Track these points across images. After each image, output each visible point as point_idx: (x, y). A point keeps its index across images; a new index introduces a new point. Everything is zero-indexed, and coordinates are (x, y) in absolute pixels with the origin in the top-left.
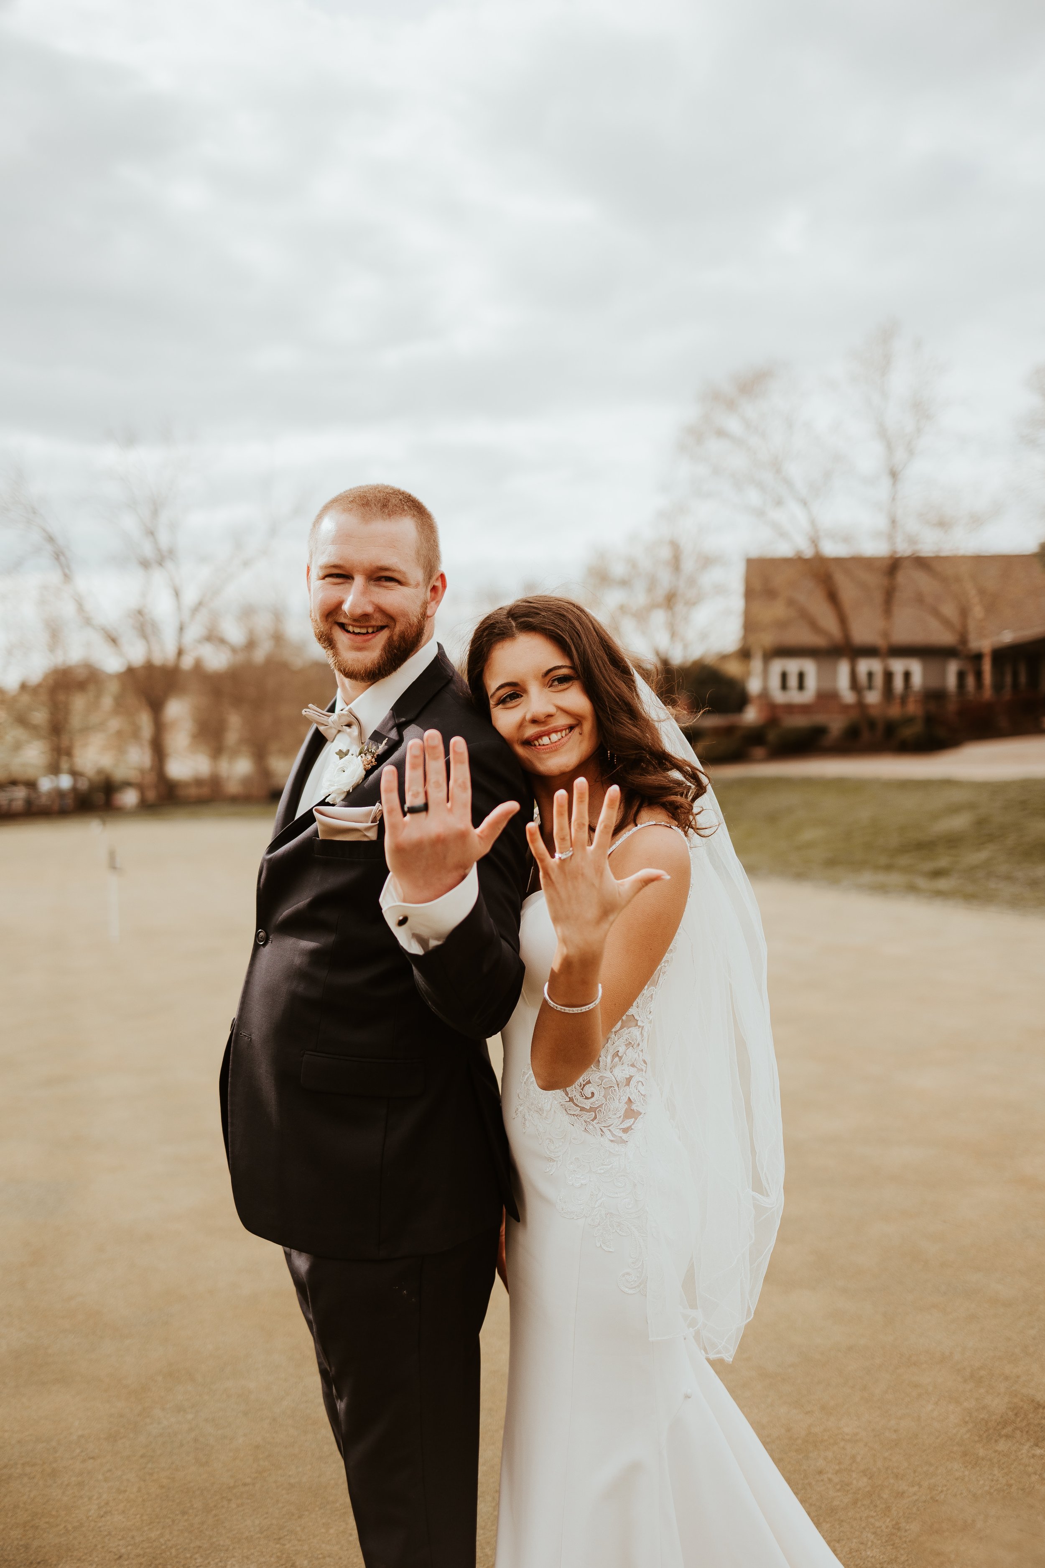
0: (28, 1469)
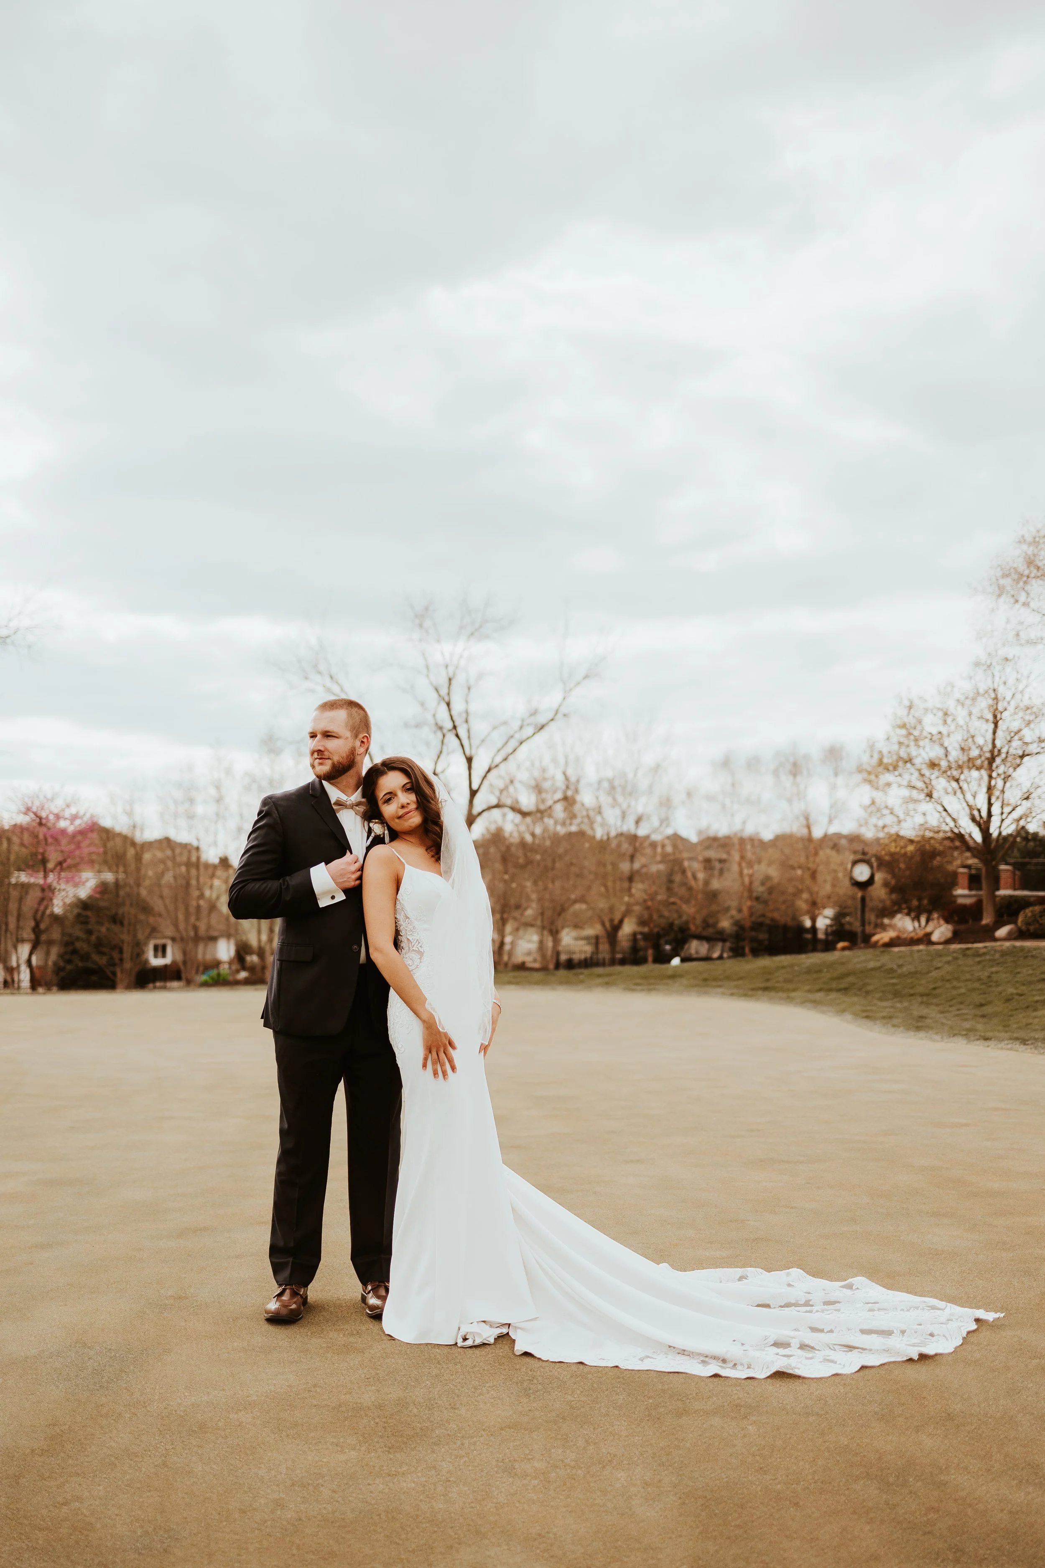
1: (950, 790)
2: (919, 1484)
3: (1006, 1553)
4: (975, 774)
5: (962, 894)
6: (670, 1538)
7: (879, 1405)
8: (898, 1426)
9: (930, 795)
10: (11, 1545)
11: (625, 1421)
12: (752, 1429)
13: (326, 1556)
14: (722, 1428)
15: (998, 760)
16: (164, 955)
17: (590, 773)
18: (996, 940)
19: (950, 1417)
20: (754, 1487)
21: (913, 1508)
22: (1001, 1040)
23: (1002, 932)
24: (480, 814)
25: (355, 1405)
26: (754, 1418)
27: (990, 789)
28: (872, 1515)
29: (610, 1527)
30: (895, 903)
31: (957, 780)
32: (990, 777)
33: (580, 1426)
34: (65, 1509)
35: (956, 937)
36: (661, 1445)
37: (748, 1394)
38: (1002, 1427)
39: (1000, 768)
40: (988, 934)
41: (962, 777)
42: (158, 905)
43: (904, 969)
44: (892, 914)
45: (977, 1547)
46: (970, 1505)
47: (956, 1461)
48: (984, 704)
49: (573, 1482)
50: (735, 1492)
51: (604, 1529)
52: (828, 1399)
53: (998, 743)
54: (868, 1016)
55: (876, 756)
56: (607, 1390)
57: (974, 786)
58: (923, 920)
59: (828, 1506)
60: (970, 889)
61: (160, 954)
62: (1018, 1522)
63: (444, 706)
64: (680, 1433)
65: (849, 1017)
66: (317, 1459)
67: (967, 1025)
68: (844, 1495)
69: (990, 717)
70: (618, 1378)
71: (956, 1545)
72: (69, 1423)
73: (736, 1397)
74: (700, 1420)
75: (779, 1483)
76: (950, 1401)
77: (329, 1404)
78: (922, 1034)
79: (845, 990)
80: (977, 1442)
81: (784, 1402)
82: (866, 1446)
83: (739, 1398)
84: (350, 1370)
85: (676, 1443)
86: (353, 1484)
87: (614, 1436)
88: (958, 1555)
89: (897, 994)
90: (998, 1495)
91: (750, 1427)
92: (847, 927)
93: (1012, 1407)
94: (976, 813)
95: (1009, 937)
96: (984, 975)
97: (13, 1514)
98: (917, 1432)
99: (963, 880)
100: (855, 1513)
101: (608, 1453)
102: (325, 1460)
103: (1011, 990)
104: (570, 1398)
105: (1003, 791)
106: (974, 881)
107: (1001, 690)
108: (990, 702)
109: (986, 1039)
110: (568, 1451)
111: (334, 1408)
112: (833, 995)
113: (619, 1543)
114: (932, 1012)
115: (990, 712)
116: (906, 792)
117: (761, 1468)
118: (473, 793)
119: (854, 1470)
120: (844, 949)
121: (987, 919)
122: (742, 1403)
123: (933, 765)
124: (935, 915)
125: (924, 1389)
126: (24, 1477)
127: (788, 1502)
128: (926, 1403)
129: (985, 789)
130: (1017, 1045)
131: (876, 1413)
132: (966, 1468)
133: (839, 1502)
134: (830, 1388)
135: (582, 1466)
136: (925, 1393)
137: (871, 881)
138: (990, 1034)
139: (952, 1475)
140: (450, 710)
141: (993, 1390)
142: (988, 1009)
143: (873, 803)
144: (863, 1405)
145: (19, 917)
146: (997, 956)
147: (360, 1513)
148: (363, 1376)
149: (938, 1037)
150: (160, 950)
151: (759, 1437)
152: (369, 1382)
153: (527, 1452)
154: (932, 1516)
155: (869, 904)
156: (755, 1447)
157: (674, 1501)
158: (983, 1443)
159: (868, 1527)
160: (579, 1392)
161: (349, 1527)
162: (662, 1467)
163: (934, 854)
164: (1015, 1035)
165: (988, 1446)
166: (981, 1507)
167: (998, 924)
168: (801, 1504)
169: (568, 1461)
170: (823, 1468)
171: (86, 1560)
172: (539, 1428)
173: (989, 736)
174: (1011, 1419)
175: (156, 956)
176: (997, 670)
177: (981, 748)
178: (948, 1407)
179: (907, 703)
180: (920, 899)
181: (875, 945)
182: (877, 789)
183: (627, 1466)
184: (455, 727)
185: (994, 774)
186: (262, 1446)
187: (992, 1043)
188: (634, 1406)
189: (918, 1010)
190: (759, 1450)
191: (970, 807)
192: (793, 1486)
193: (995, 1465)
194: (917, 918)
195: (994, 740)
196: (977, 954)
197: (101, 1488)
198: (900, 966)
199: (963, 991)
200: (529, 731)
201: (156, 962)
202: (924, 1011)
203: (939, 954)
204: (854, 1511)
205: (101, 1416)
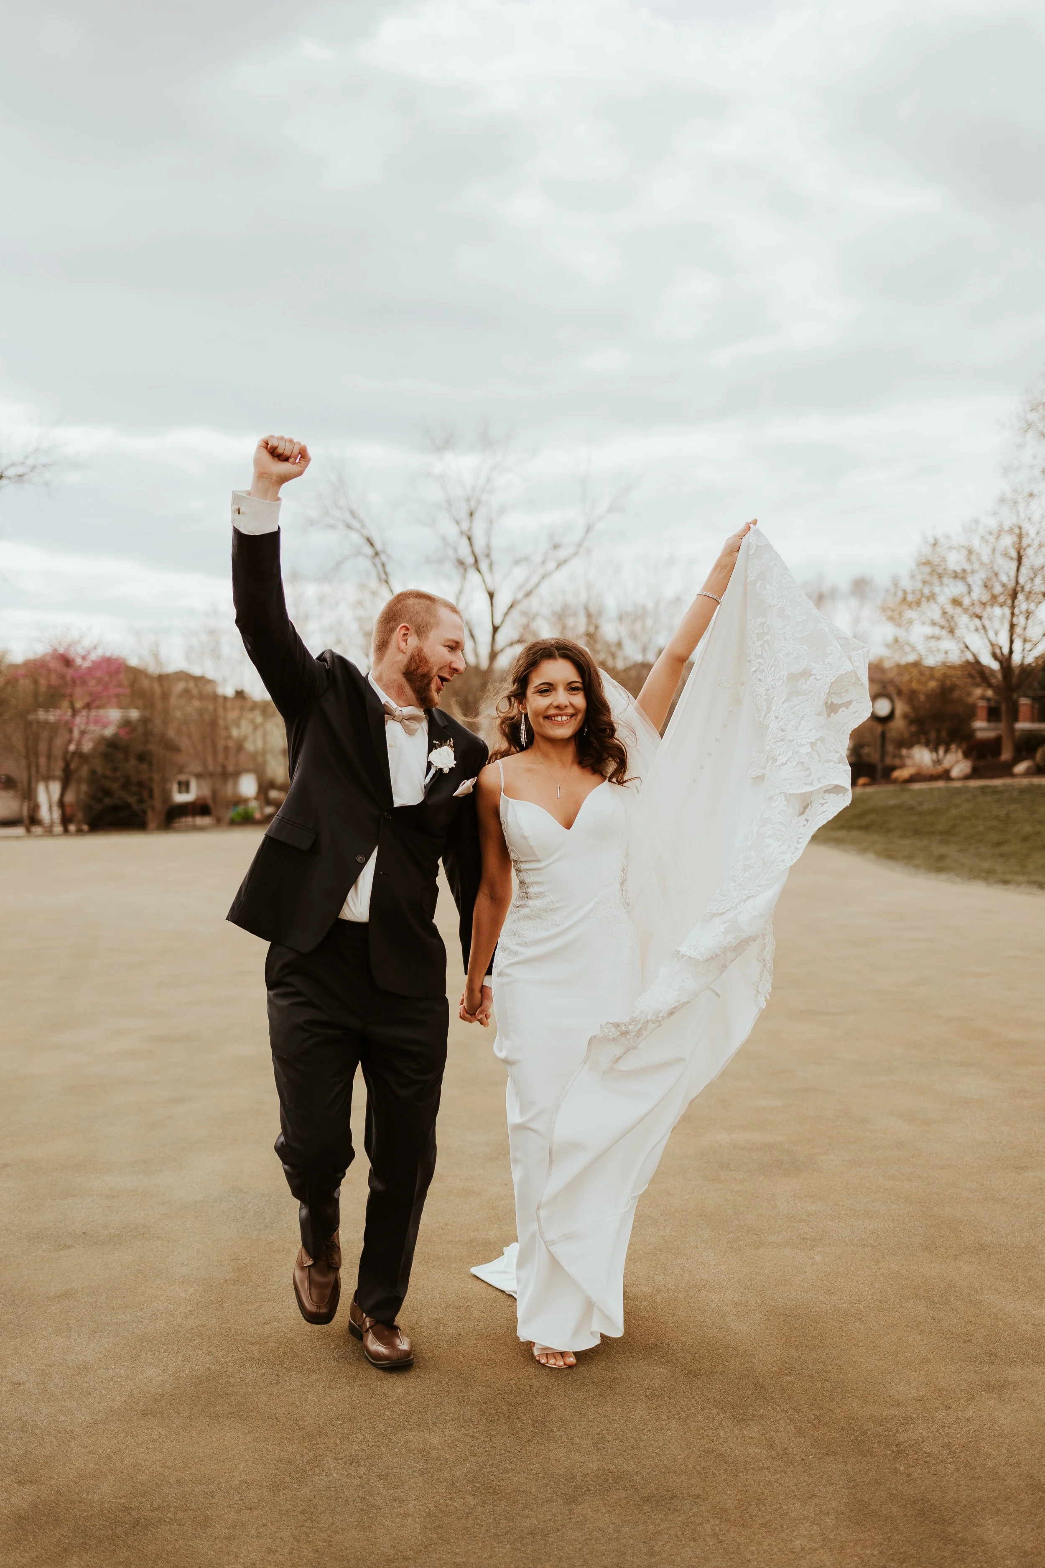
0: (180, 1514)
1: (972, 627)
2: (959, 1302)
3: (1030, 1356)
4: (997, 611)
5: (982, 728)
6: (761, 1347)
7: (923, 1237)
8: (940, 1255)
9: (952, 631)
10: (233, 1356)
11: (712, 1252)
12: (818, 1258)
13: (488, 1363)
14: (793, 1257)
15: (1021, 597)
16: (187, 791)
17: (611, 605)
18: (1012, 775)
19: (982, 1247)
20: (824, 1306)
21: (955, 1322)
22: (1019, 884)
23: (1021, 768)
24: (502, 651)
25: (483, 1241)
26: (819, 1249)
27: (1012, 626)
28: (922, 1328)
29: (711, 1339)
30: (913, 735)
31: (980, 618)
32: (1013, 614)
33: (675, 1257)
34: (267, 1327)
35: (976, 773)
36: (744, 1272)
37: (812, 1229)
38: (1026, 1255)
39: (1022, 603)
40: (1006, 770)
41: (985, 615)
42: (184, 743)
43: (925, 807)
44: (910, 746)
45: (1007, 1353)
46: (1001, 1319)
47: (988, 1283)
48: (1008, 541)
49: (675, 1302)
50: (809, 1310)
51: (707, 1340)
52: (879, 1233)
53: (1022, 580)
54: (889, 855)
55: (900, 594)
56: (693, 1226)
57: (997, 624)
58: (941, 751)
59: (886, 1321)
60: (989, 720)
61: (183, 788)
62: (1040, 1332)
63: (465, 542)
64: (759, 1262)
65: (871, 856)
66: (462, 1285)
67: (986, 865)
68: (899, 1312)
69: (1014, 555)
70: (701, 1215)
71: (990, 1351)
72: (249, 1258)
73: (803, 1231)
74: (775, 1251)
75: (845, 1302)
76: (982, 1234)
77: (462, 1240)
78: (943, 876)
79: (866, 828)
80: (1006, 1268)
81: (843, 1236)
82: (913, 1272)
83: (804, 1233)
84: (473, 1211)
85: (757, 1270)
86: (496, 1306)
87: (705, 1265)
88: (992, 1358)
89: (917, 832)
90: (1024, 1311)
91: (816, 1257)
92: (866, 759)
93: (1034, 1238)
94: (998, 651)
95: (1028, 773)
96: (1002, 813)
97: (226, 1332)
98: (956, 1259)
99: (982, 713)
100: (908, 1326)
101: (702, 1279)
102: (469, 1287)
103: (1028, 829)
104: (662, 1233)
105: (1025, 628)
106: (993, 714)
107: (1026, 526)
108: (1016, 539)
109: (1006, 882)
110: (668, 1278)
111: (466, 1243)
112: (855, 833)
113: (720, 1351)
114: (951, 851)
115: (1015, 548)
116: (929, 630)
117: (829, 1291)
118: (495, 629)
119: (906, 1292)
120: (864, 785)
121: (1006, 755)
122: (808, 1237)
123: (956, 602)
124: (953, 747)
125: (960, 1224)
126: (226, 1302)
127: (853, 1318)
128: (962, 1235)
129: (1007, 626)
130: (1035, 890)
131: (920, 1244)
132: (996, 1290)
133: (895, 1318)
134: (880, 1223)
135: (682, 1290)
136: (961, 1227)
137: (891, 716)
138: (1008, 877)
139: (986, 1295)
140: (471, 545)
141: (1018, 1224)
142: (1005, 849)
143: (896, 640)
144: (909, 1237)
145: (49, 757)
146: (1015, 793)
147: (508, 1329)
148: (485, 1215)
149: (958, 880)
150: (184, 787)
151: (825, 1265)
152: (492, 1221)
153: (634, 1279)
154: (970, 1328)
155: (889, 735)
156: (822, 1274)
157: (761, 1318)
158: (1010, 1268)
159: (919, 1337)
160: (669, 1228)
161: (501, 1340)
162: (748, 1291)
163: (953, 688)
164: (1034, 878)
165: (1015, 1271)
166: (1010, 1320)
167: (1017, 760)
168: (864, 1318)
169: (669, 1286)
170: (879, 1290)
171: (296, 1367)
172: (642, 1259)
173: (1013, 573)
174: (1034, 1249)
175: (180, 792)
176: (1021, 507)
177: (1004, 586)
178: (980, 1239)
179: (932, 541)
180: (939, 731)
181: (895, 781)
182: (900, 626)
183: (718, 1290)
184: (476, 561)
185: (1016, 611)
186: (415, 1275)
187: (1011, 887)
188: (717, 1239)
189: (938, 849)
190: (825, 1276)
191: (992, 645)
192: (857, 1305)
193: (1021, 1286)
194: (936, 750)
195: (1017, 577)
196: (995, 791)
197: (291, 1310)
198: (920, 804)
199: (981, 828)
200: (551, 565)
201: (180, 798)
202: (944, 850)
203: (958, 791)
204: (907, 1325)
205: (274, 1251)
